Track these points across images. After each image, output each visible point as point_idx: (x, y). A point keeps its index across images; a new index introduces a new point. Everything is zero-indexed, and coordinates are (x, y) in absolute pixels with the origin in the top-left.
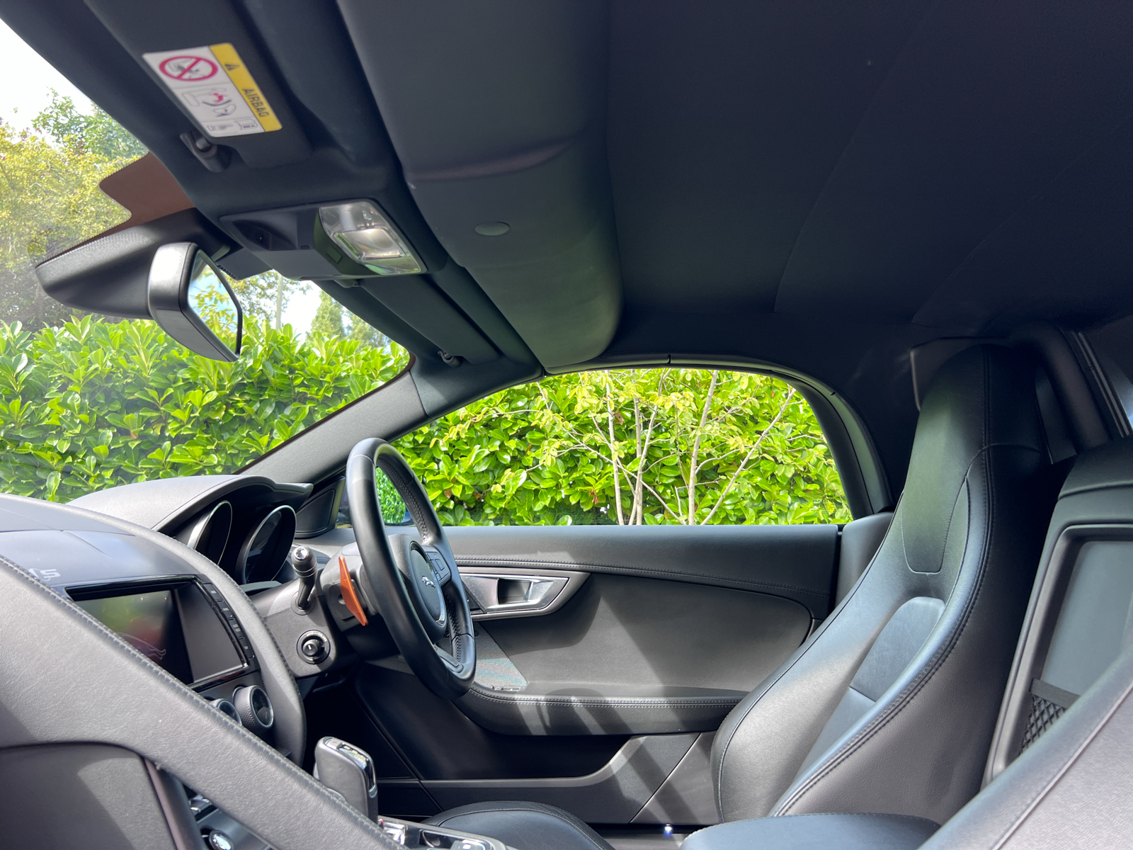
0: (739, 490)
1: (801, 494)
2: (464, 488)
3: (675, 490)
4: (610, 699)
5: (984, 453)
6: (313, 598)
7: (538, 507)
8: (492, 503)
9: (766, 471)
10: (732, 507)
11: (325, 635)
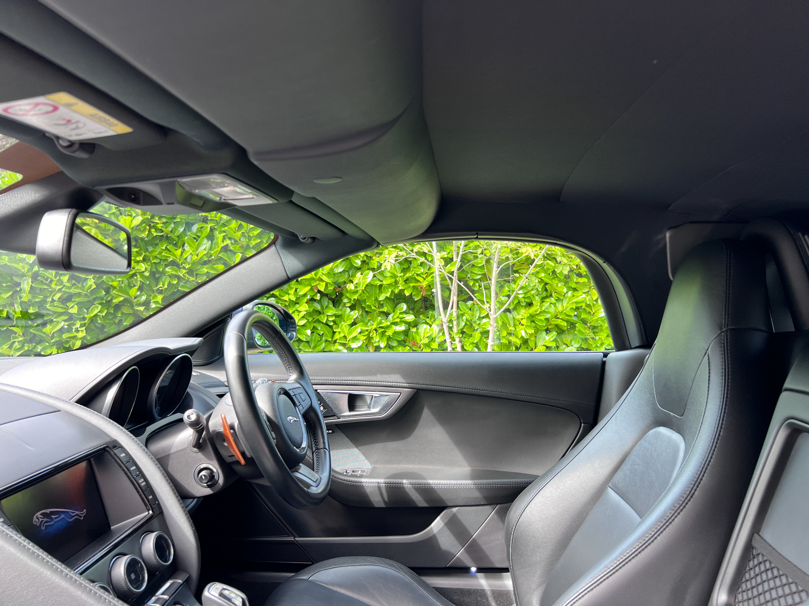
0: (529, 284)
1: (574, 286)
2: (326, 285)
3: (481, 283)
4: (433, 482)
5: (723, 333)
6: (204, 440)
7: (382, 298)
8: (348, 295)
9: (548, 269)
10: (523, 295)
11: (215, 467)
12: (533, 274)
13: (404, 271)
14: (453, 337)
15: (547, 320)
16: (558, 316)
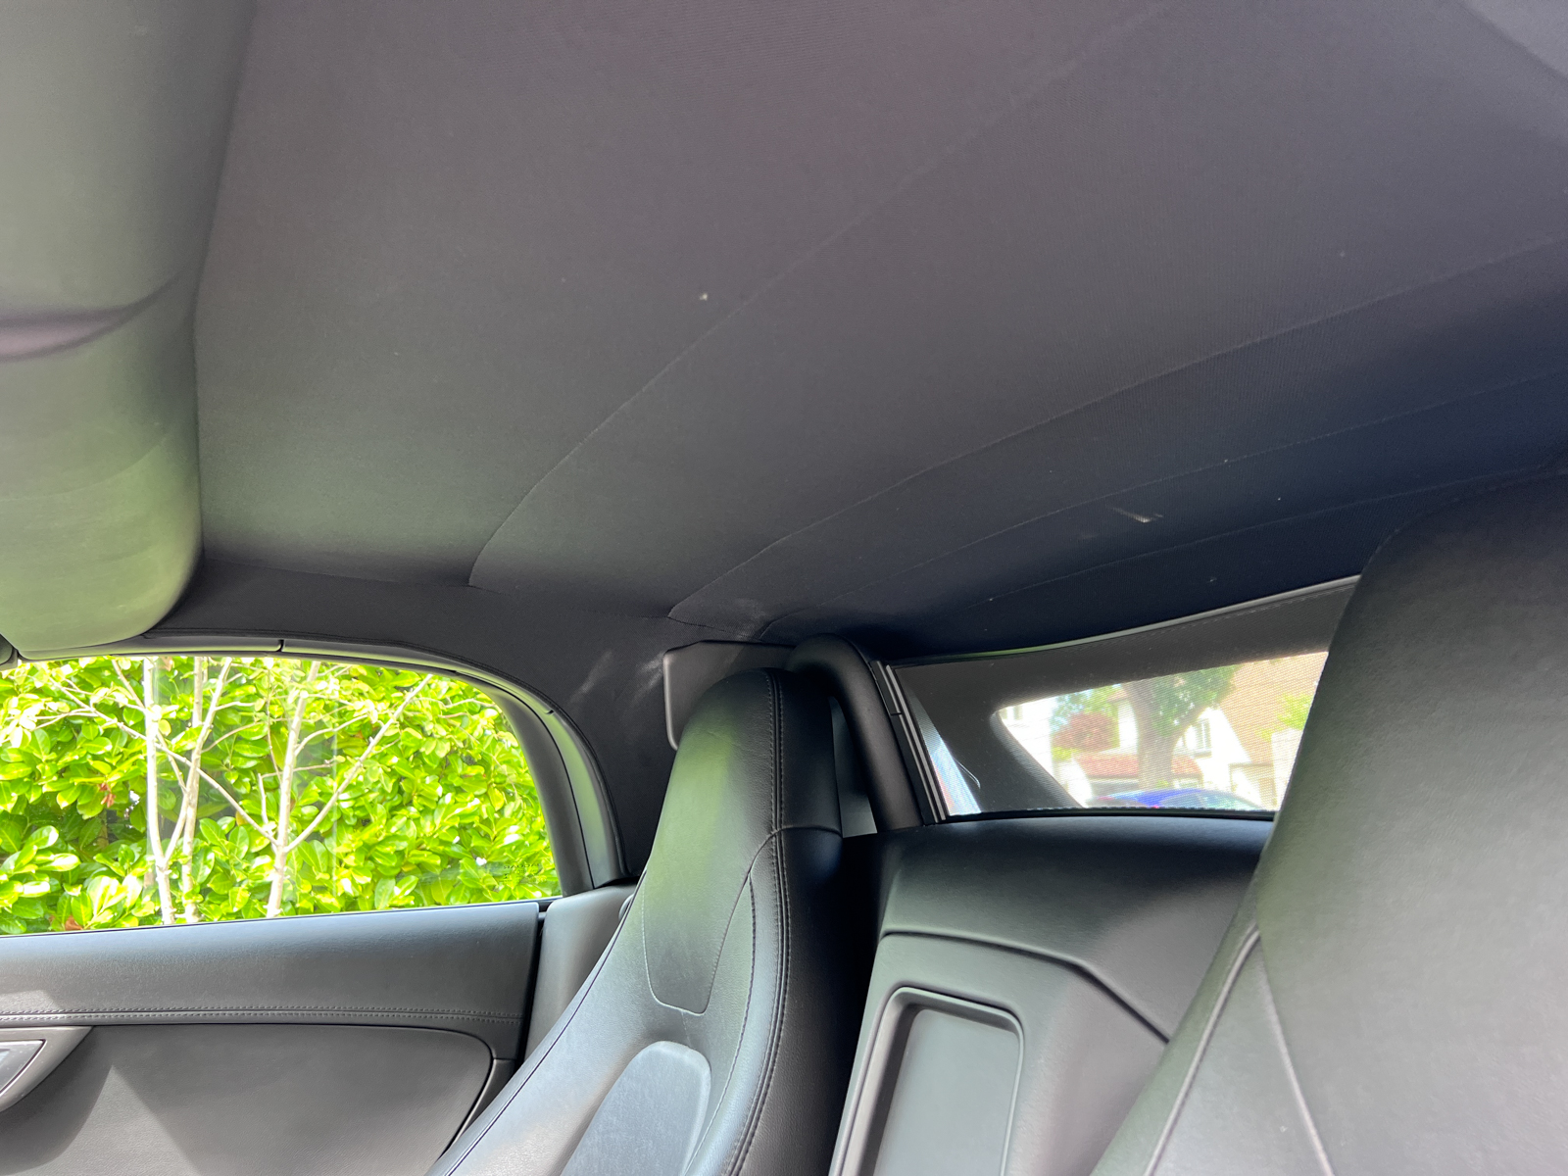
0: (366, 779)
1: (457, 782)
3: (257, 778)
5: (774, 839)
9: (406, 748)
10: (351, 803)
12: (373, 757)
13: (60, 748)
14: (181, 903)
15: (400, 853)
16: (424, 846)
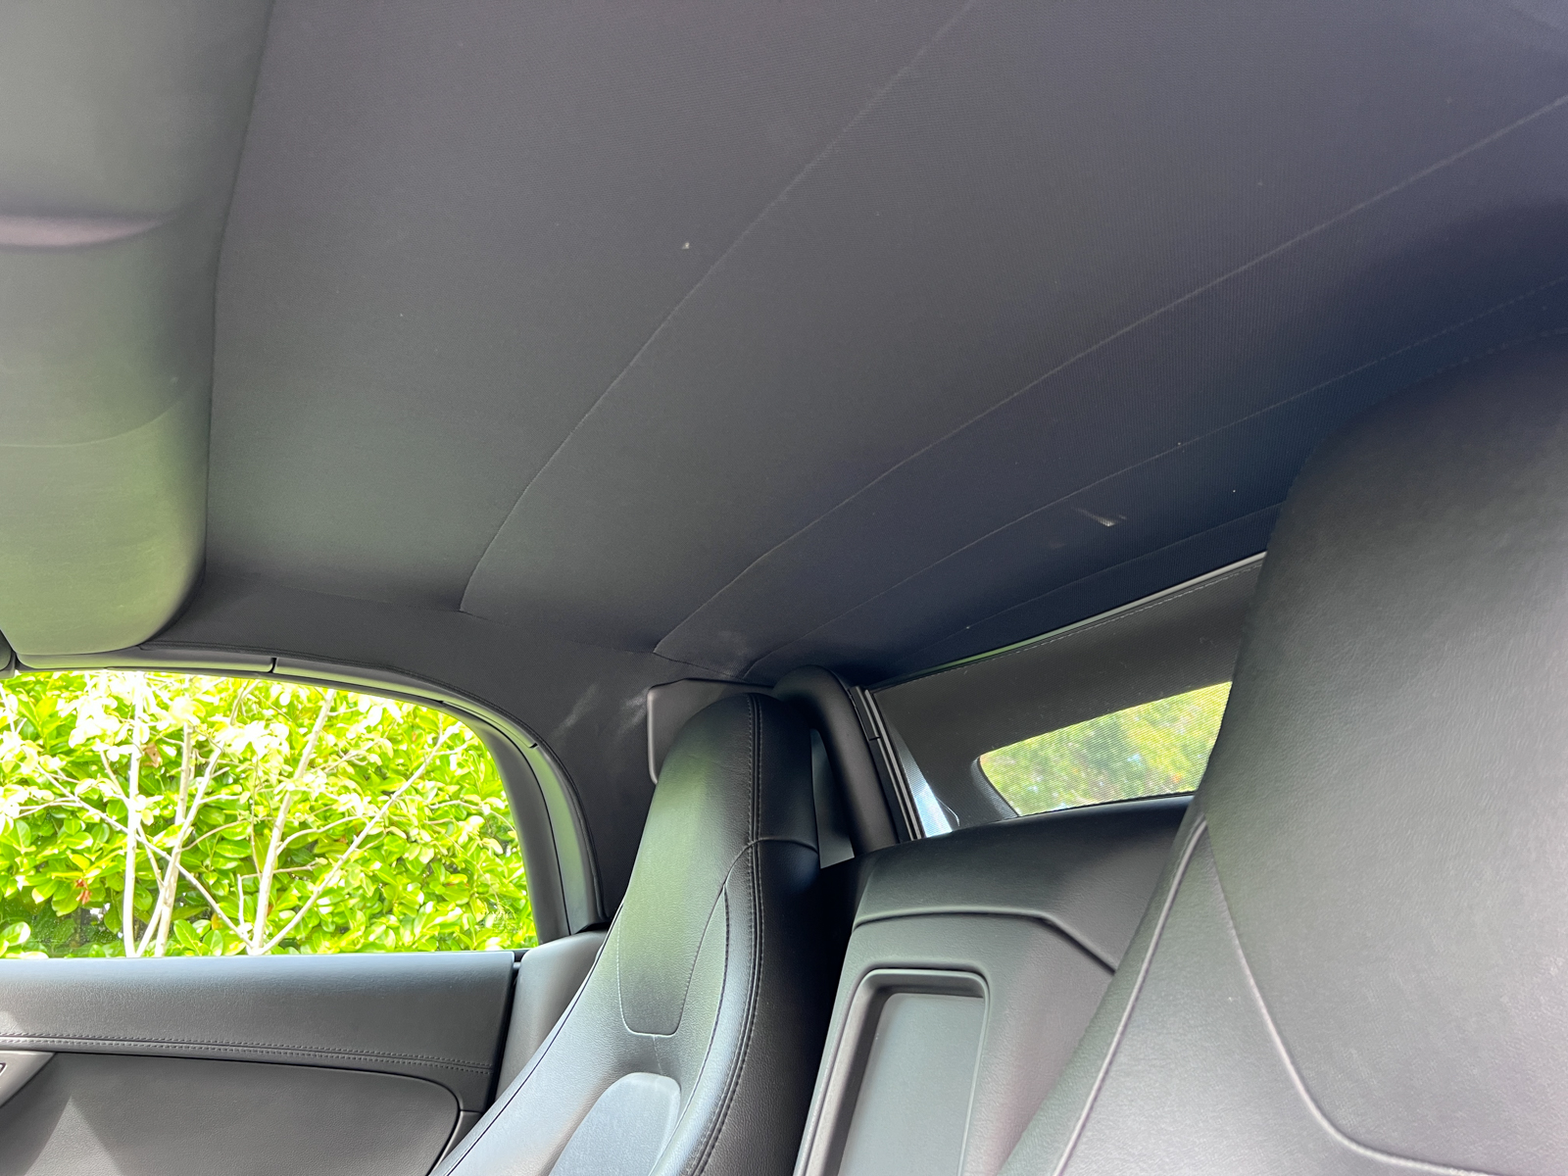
0: (347, 882)
1: (439, 890)
3: (236, 880)
5: (750, 851)
9: (390, 853)
10: (330, 909)
12: (355, 859)
13: (41, 842)
